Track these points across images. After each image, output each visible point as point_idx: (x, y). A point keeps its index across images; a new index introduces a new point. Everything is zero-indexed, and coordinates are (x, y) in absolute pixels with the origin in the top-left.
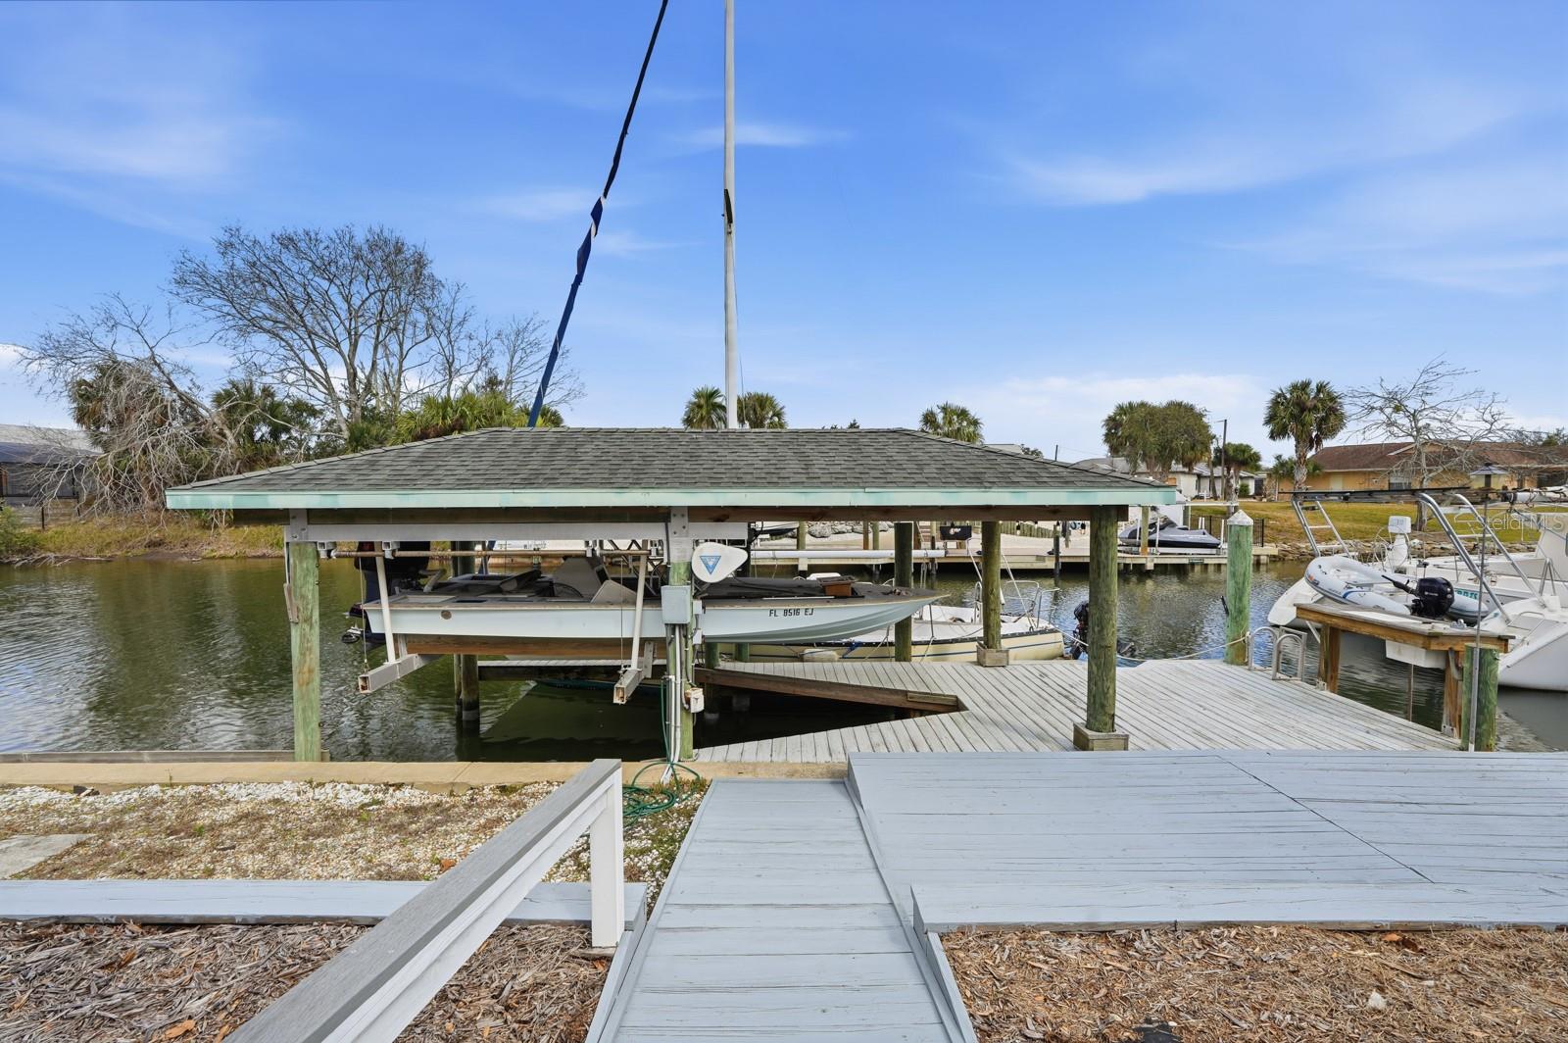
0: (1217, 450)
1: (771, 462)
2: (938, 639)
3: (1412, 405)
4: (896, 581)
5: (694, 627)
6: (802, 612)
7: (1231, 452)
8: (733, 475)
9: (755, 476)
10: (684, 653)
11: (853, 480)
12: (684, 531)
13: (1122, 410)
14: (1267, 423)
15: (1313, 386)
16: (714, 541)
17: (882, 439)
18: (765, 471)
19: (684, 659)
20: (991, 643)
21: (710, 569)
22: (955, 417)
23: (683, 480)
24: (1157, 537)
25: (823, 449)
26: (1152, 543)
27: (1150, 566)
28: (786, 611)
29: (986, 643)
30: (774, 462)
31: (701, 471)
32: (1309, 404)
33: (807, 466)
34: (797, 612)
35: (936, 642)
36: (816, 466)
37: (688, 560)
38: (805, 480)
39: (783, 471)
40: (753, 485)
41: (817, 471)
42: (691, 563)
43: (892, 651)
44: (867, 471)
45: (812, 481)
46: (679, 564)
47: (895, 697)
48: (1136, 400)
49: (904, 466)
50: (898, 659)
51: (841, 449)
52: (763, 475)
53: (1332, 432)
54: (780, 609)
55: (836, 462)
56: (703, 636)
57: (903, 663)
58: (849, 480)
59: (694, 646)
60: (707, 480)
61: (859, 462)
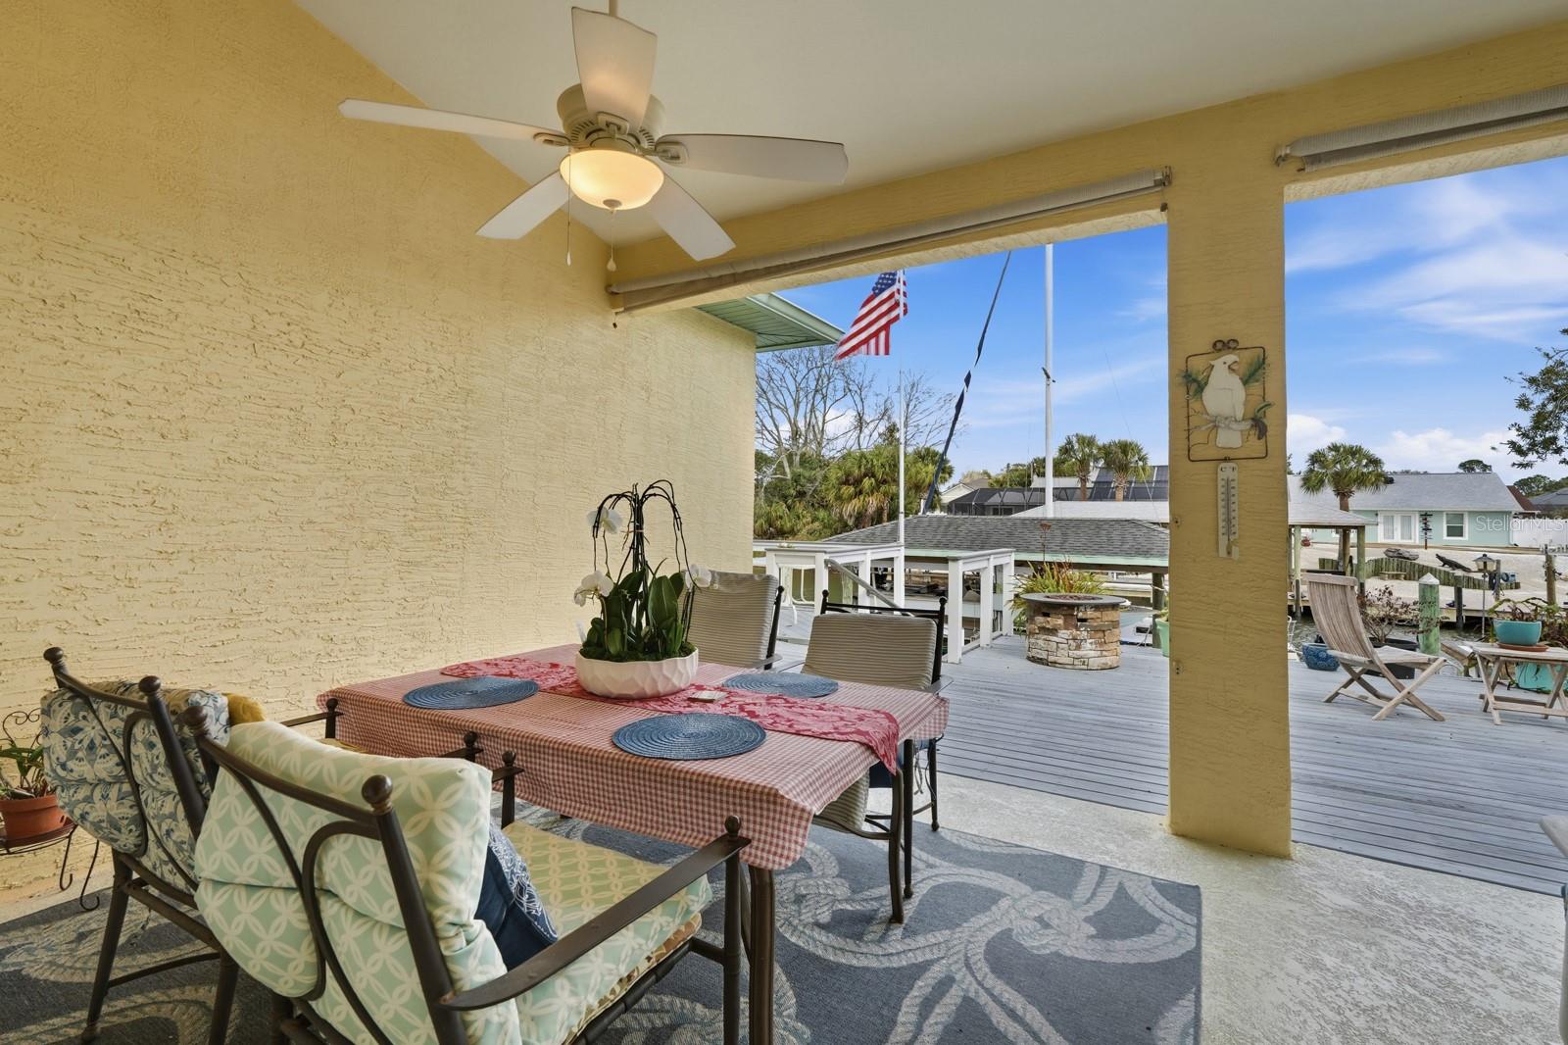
22: (1349, 457)
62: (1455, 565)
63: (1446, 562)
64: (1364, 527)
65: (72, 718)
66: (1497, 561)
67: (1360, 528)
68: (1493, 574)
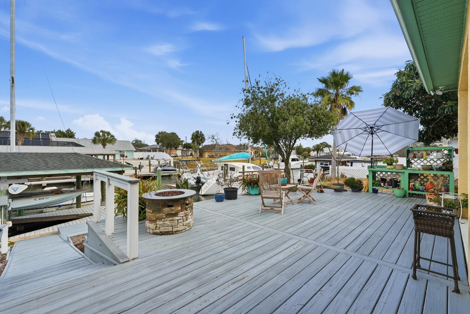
0: (185, 144)
1: (35, 163)
2: (88, 201)
3: (216, 138)
4: (76, 188)
5: (8, 206)
6: (45, 199)
7: (187, 145)
8: (23, 168)
9: (30, 167)
10: (5, 213)
11: (60, 168)
12: (5, 182)
13: (160, 133)
14: (191, 139)
15: (200, 132)
16: (17, 184)
17: (70, 156)
18: (33, 166)
19: (5, 214)
20: (103, 200)
21: (15, 191)
23: (6, 170)
28: (39, 199)
29: (102, 200)
30: (36, 163)
31: (12, 166)
32: (199, 136)
33: (47, 164)
34: (43, 199)
35: (87, 202)
36: (50, 164)
37: (7, 189)
38: (46, 168)
39: (40, 166)
41: (50, 165)
42: (8, 190)
43: (75, 206)
44: (64, 165)
45: (49, 168)
46: (3, 190)
47: (75, 216)
48: (163, 131)
49: (75, 164)
50: (77, 207)
52: (33, 167)
53: (203, 142)
54: (38, 199)
55: (56, 163)
56: (12, 208)
57: (78, 208)
58: (59, 168)
59: (8, 211)
60: (14, 169)
61: (62, 163)
62: (130, 164)
63: (128, 164)
64: (115, 155)
66: (141, 162)
67: (114, 155)
68: (140, 166)
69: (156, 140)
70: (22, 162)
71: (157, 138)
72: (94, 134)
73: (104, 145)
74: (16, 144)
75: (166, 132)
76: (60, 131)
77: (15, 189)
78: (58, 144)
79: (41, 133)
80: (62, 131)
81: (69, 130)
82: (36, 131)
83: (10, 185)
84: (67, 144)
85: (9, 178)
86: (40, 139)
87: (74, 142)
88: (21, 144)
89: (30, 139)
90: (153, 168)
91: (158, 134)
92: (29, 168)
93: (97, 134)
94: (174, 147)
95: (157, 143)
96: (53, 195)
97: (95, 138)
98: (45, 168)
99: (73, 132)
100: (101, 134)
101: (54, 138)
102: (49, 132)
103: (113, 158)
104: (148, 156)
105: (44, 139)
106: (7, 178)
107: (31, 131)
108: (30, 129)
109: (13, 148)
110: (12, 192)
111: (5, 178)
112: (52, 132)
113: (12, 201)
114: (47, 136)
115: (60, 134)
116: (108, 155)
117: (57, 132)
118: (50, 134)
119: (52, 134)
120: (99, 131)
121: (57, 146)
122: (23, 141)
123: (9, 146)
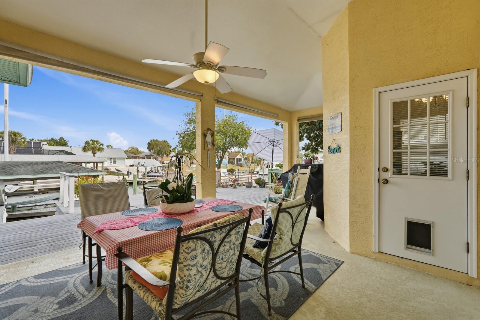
6: (34, 197)
12: (2, 184)
16: (11, 185)
17: (54, 163)
18: (24, 171)
21: (10, 190)
22: (96, 143)
23: (2, 174)
24: (149, 175)
25: (39, 166)
26: (148, 176)
27: (147, 182)
28: (29, 197)
30: (26, 169)
33: (35, 170)
34: (32, 197)
39: (29, 171)
40: (21, 175)
41: (37, 171)
42: (4, 190)
45: (36, 173)
48: (155, 139)
51: (44, 166)
55: (42, 169)
56: (7, 203)
58: (44, 173)
60: (9, 174)
61: (47, 169)
62: (119, 171)
63: (117, 170)
65: (202, 246)
66: (129, 169)
67: (102, 162)
68: (128, 172)
69: (148, 147)
70: (14, 168)
71: (149, 146)
72: (84, 142)
73: (94, 153)
74: (9, 153)
75: (158, 140)
76: (53, 139)
77: (10, 189)
78: (50, 152)
79: (33, 142)
80: (55, 139)
81: (61, 138)
82: (28, 140)
83: (6, 186)
84: (59, 152)
85: (5, 180)
86: (32, 147)
87: (65, 151)
88: (13, 152)
89: (22, 148)
90: (141, 174)
91: (150, 142)
92: (20, 173)
93: (87, 143)
94: (165, 154)
95: (149, 150)
96: (40, 194)
97: (85, 147)
98: (34, 173)
99: (66, 140)
100: (91, 142)
101: (45, 147)
102: (42, 140)
103: (101, 166)
104: (139, 163)
105: (35, 148)
106: (3, 181)
107: (23, 140)
108: (22, 139)
109: (7, 157)
110: (7, 191)
111: (2, 181)
112: (44, 141)
113: (8, 198)
114: (39, 144)
115: (52, 142)
116: (97, 163)
117: (50, 140)
118: (41, 143)
119: (44, 143)
120: (89, 140)
121: (49, 154)
122: (15, 150)
123: (3, 155)
